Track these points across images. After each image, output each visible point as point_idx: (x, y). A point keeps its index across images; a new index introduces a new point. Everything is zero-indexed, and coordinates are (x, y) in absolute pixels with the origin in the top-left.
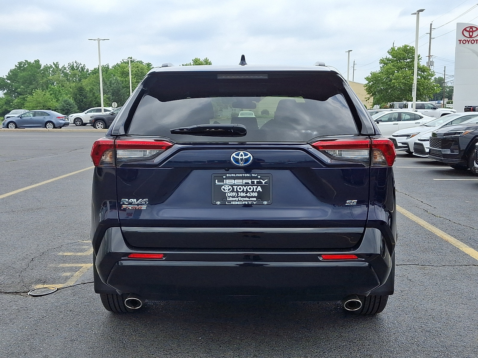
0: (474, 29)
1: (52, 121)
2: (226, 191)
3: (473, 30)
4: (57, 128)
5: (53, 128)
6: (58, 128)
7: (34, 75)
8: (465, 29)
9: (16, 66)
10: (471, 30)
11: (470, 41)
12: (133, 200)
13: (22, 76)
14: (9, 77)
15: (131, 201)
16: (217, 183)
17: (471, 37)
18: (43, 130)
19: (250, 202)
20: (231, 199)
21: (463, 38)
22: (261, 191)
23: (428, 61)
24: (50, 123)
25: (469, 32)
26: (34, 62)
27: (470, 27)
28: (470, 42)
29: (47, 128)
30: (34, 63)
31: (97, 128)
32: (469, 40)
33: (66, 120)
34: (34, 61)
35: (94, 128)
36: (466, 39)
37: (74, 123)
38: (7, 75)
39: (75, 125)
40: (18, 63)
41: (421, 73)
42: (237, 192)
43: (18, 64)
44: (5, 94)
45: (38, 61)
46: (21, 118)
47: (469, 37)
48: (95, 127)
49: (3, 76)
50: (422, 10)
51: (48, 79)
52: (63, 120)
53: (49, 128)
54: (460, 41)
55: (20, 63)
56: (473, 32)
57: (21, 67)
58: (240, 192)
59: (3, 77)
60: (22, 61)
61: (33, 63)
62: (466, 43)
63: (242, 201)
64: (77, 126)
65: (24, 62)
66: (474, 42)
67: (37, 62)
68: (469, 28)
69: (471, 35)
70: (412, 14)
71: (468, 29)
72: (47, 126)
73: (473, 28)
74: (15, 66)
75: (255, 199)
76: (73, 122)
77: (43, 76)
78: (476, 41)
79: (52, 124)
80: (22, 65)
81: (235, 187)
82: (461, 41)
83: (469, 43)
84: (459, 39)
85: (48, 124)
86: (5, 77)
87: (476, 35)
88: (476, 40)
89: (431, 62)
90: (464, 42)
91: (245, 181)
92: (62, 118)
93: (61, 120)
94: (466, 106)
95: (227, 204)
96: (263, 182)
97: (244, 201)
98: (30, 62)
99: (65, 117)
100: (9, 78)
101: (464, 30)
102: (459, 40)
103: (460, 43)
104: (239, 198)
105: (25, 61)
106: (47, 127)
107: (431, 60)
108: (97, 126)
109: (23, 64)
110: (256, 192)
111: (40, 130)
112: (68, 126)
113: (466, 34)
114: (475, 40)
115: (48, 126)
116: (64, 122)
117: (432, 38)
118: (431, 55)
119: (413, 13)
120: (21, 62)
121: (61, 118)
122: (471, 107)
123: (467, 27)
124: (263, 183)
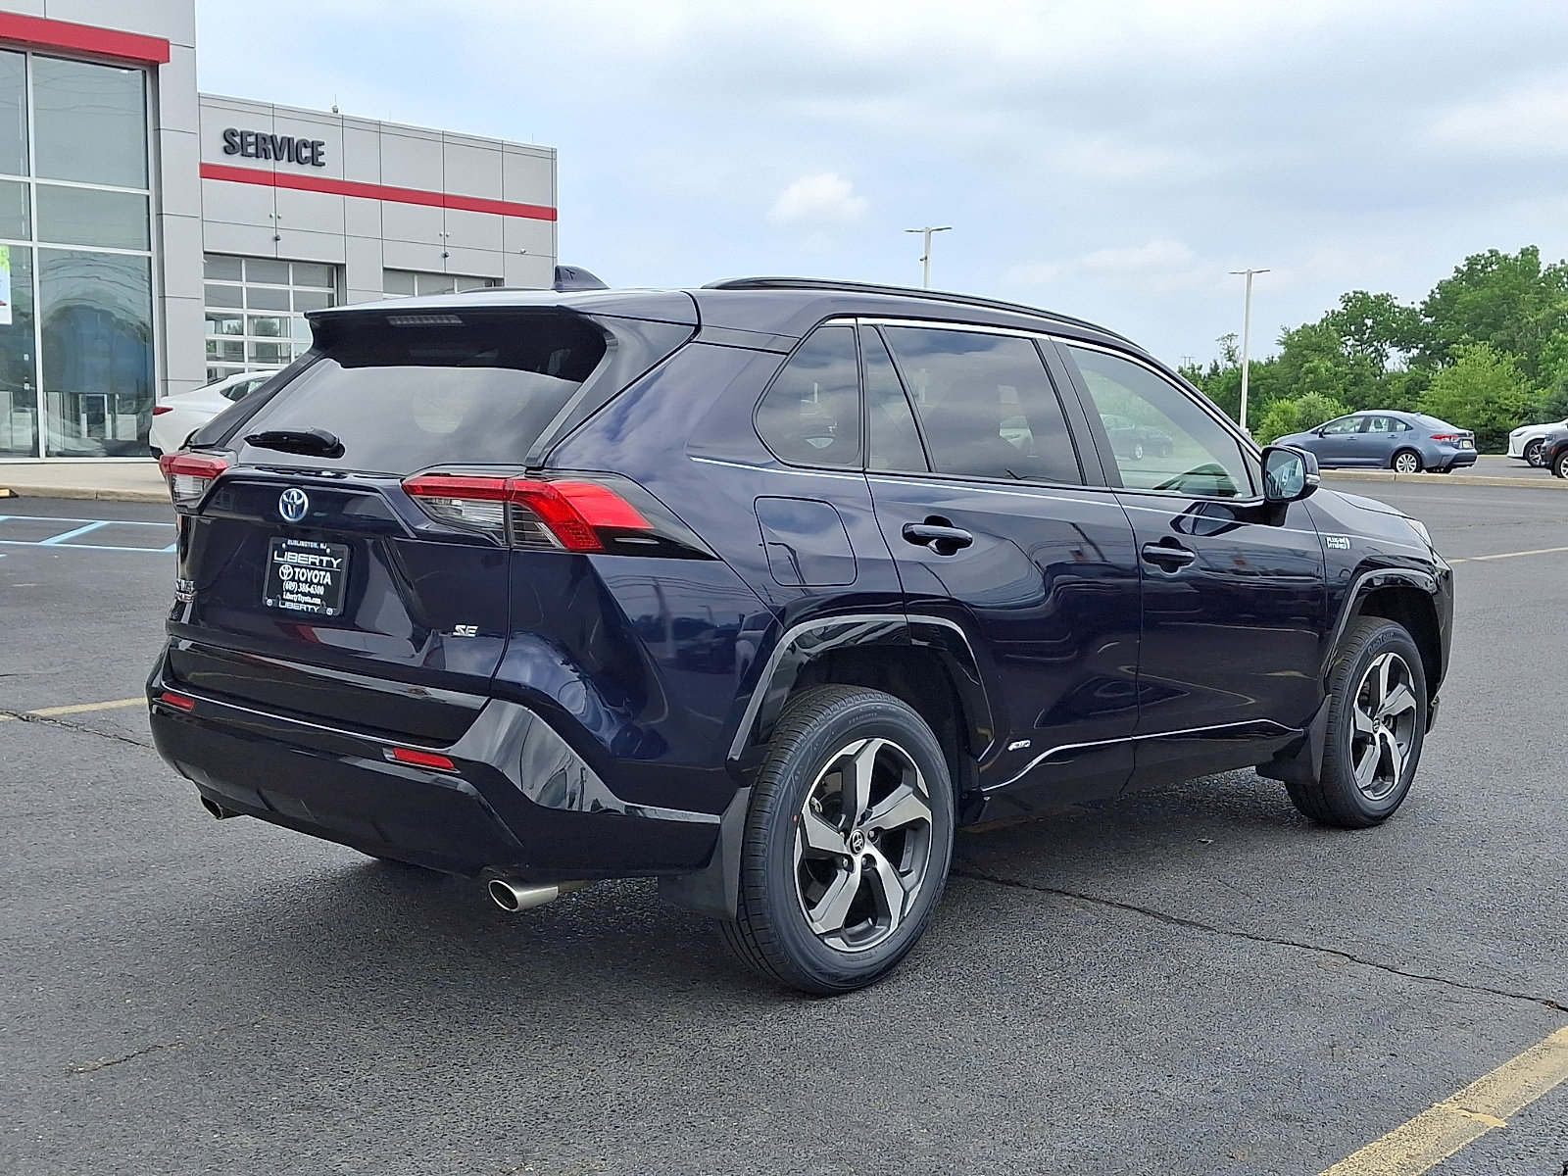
1: (1416, 447)
2: (285, 578)
4: (1436, 472)
5: (1415, 471)
6: (1440, 472)
7: (1509, 299)
9: (1458, 270)
13: (1471, 300)
14: (1432, 306)
16: (276, 558)
18: (1377, 476)
19: (310, 607)
20: (288, 596)
22: (330, 583)
24: (1410, 456)
26: (1520, 256)
29: (1397, 471)
30: (1520, 258)
31: (1563, 477)
33: (1465, 446)
34: (1519, 251)
35: (1553, 474)
37: (1523, 458)
38: (1427, 299)
39: (1528, 465)
40: (1467, 259)
42: (299, 581)
43: (1465, 263)
44: (1412, 361)
45: (1535, 252)
46: (1321, 436)
48: (1557, 473)
49: (1413, 303)
51: (1555, 309)
52: (1452, 446)
53: (1403, 469)
55: (1472, 262)
57: (1474, 272)
58: (303, 582)
59: (1411, 307)
60: (1481, 254)
61: (1516, 259)
63: (300, 602)
64: (1533, 466)
65: (1488, 254)
67: (1530, 254)
72: (1398, 464)
74: (1454, 270)
75: (318, 601)
76: (1521, 455)
77: (1541, 301)
79: (1413, 458)
80: (1479, 267)
81: (297, 570)
85: (1400, 458)
86: (1418, 307)
91: (312, 558)
92: (1450, 438)
93: (1446, 444)
95: (281, 606)
96: (335, 563)
97: (303, 603)
98: (1506, 258)
99: (1460, 435)
100: (1430, 308)
104: (300, 595)
105: (1491, 251)
106: (1398, 469)
108: (1562, 468)
109: (1483, 262)
110: (323, 585)
111: (1368, 476)
112: (1471, 466)
115: (1401, 462)
116: (1456, 451)
120: (1478, 256)
121: (1447, 439)
124: (335, 566)
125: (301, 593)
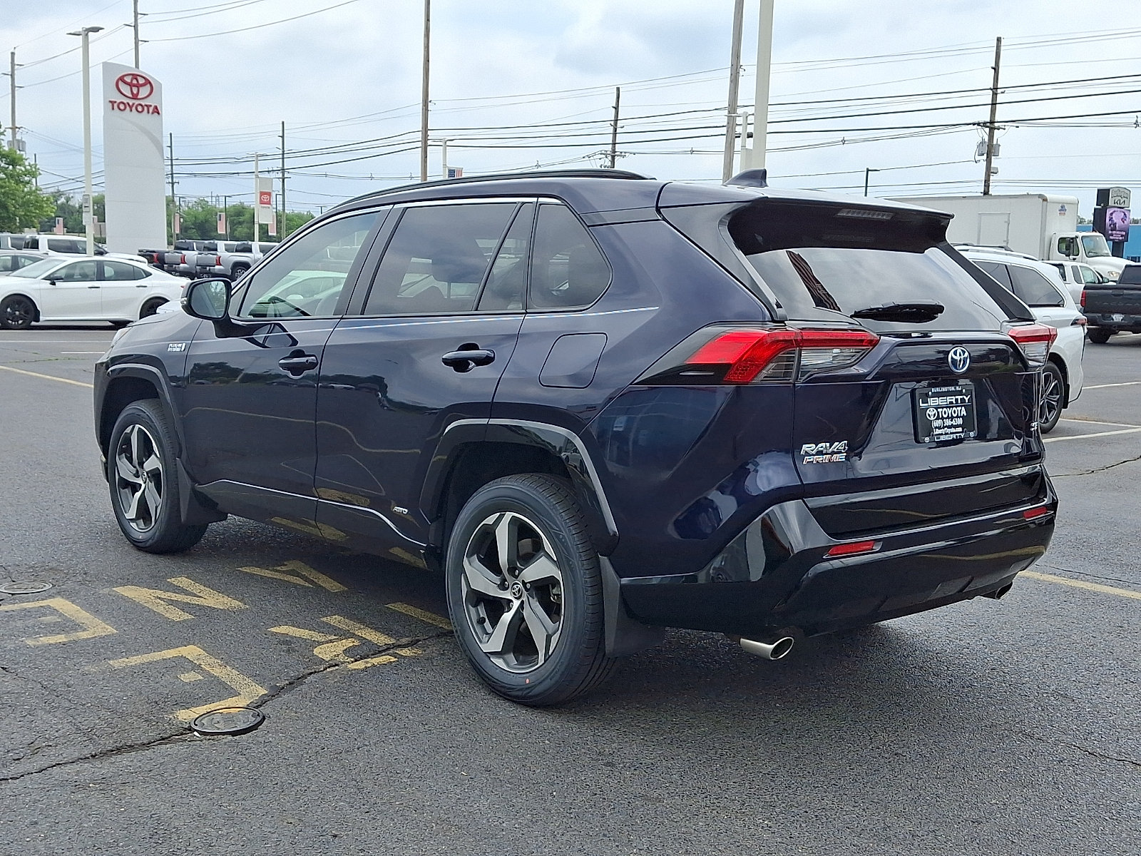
0: (141, 81)
2: (932, 418)
3: (138, 81)
8: (122, 79)
10: (135, 82)
11: (135, 105)
12: (823, 444)
15: (822, 447)
16: (921, 405)
17: (135, 97)
19: (957, 435)
20: (938, 432)
21: (120, 99)
22: (965, 414)
23: (11, 139)
25: (130, 85)
27: (133, 75)
28: (134, 108)
32: (131, 104)
36: (126, 101)
41: (7, 166)
42: (943, 418)
47: (131, 96)
50: (96, 30)
54: (113, 102)
56: (138, 86)
58: (946, 418)
62: (124, 109)
63: (948, 434)
66: (125, 108)
68: (131, 77)
69: (135, 92)
70: (70, 34)
71: (128, 79)
73: (139, 78)
75: (959, 429)
78: (146, 108)
81: (940, 410)
82: (115, 105)
83: (131, 111)
84: (111, 100)
87: (145, 95)
88: (146, 106)
89: (18, 141)
90: (122, 107)
91: (949, 399)
94: (141, 249)
95: (936, 440)
96: (967, 399)
97: (951, 433)
101: (120, 82)
102: (111, 102)
103: (113, 109)
104: (946, 429)
107: (18, 137)
110: (961, 417)
113: (126, 89)
114: (143, 104)
117: (16, 85)
118: (17, 125)
119: (72, 32)
122: (154, 252)
123: (126, 73)
124: (967, 401)
125: (946, 426)
